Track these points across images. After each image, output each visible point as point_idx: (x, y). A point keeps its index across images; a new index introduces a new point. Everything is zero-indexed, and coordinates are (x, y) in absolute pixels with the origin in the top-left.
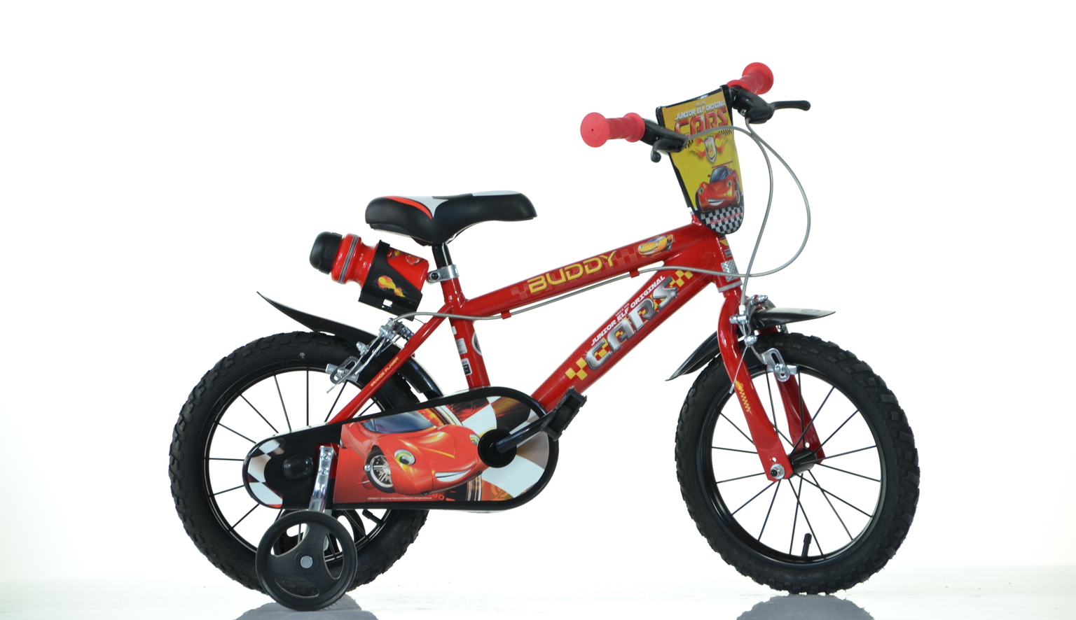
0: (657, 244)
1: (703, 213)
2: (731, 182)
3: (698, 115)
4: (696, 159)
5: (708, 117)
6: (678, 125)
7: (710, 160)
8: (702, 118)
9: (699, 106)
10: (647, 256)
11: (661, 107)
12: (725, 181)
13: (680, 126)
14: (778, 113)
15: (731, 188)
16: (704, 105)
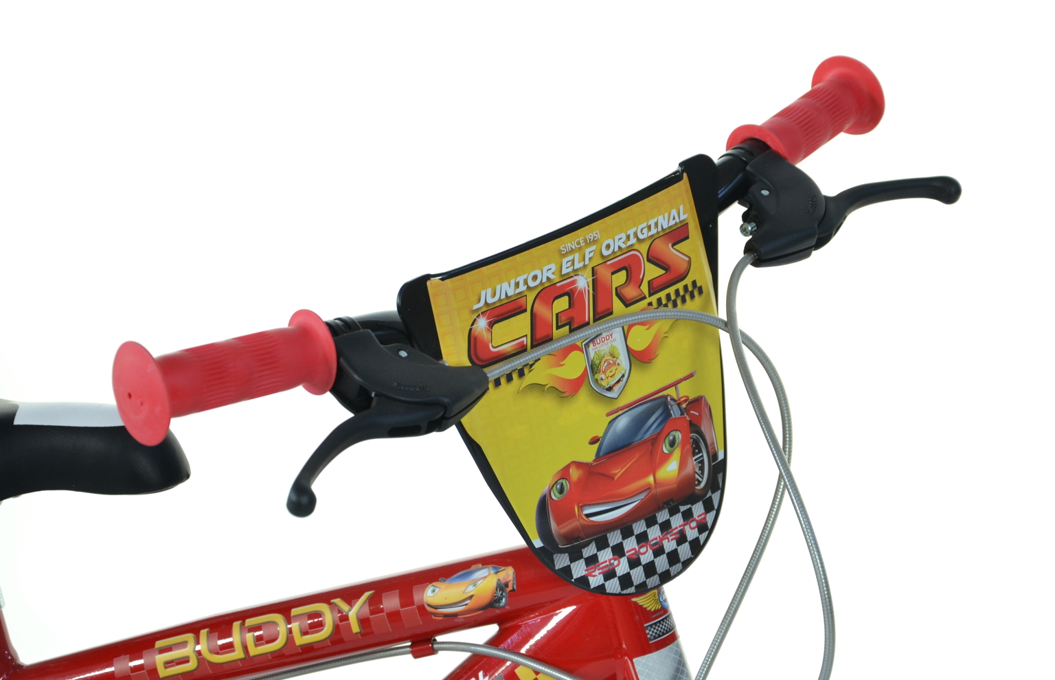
0: (471, 590)
1: (562, 551)
2: (679, 435)
3: (568, 276)
4: (548, 404)
5: (604, 273)
6: (482, 323)
7: (601, 395)
8: (583, 282)
9: (572, 251)
10: (446, 615)
11: (427, 277)
12: (655, 441)
13: (491, 325)
14: (858, 220)
15: (677, 454)
16: (594, 242)
